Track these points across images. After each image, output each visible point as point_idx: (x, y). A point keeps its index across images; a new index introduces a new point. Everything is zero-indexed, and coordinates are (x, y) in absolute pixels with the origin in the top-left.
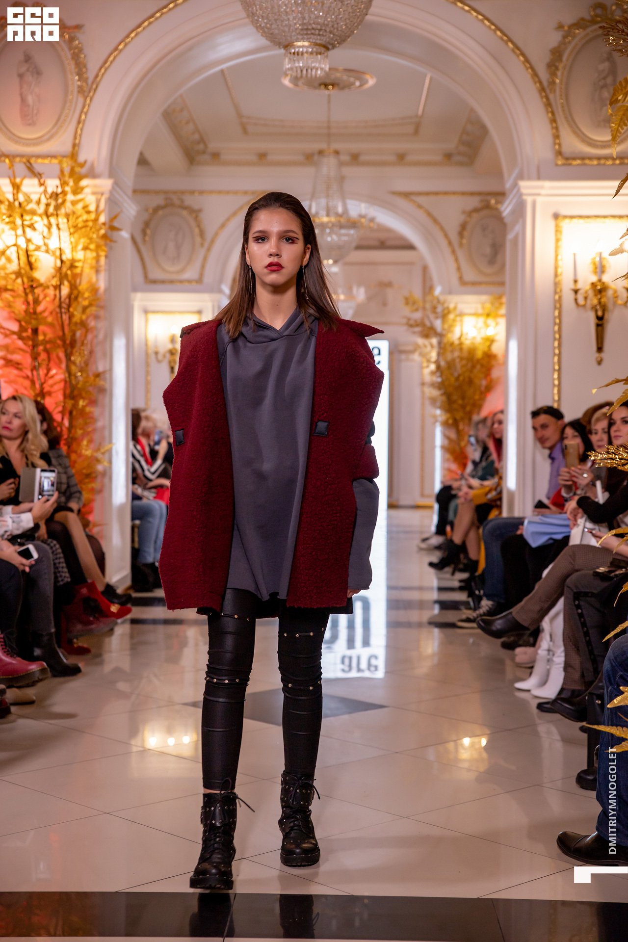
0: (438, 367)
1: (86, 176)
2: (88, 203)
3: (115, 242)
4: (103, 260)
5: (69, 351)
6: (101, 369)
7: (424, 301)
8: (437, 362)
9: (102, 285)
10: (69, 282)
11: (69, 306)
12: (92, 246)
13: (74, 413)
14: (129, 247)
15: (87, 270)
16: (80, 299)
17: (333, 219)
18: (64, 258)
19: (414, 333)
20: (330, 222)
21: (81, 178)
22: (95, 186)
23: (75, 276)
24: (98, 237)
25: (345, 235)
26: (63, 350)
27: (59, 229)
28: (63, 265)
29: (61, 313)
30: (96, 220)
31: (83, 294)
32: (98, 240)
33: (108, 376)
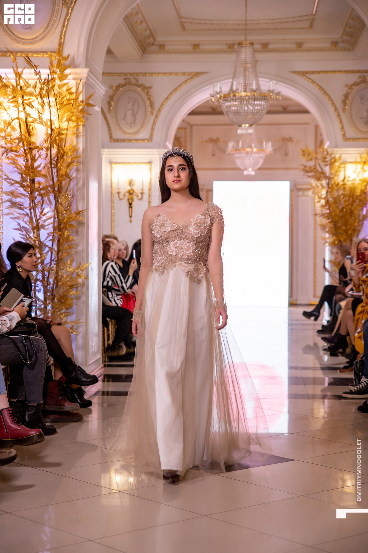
0: (327, 202)
1: (69, 67)
2: (71, 87)
3: (91, 115)
4: (81, 128)
5: (57, 195)
6: (80, 209)
7: (316, 153)
8: (326, 198)
9: (81, 147)
10: (58, 145)
11: (57, 162)
12: (74, 118)
13: (61, 240)
14: (100, 117)
15: (70, 136)
16: (65, 157)
17: (249, 94)
18: (53, 127)
19: (309, 176)
20: (246, 96)
21: (65, 69)
22: (76, 74)
23: (61, 140)
24: (77, 112)
25: (258, 105)
26: (53, 194)
27: (50, 106)
28: (53, 132)
29: (51, 167)
30: (76, 99)
31: (68, 153)
32: (78, 114)
33: (85, 213)
